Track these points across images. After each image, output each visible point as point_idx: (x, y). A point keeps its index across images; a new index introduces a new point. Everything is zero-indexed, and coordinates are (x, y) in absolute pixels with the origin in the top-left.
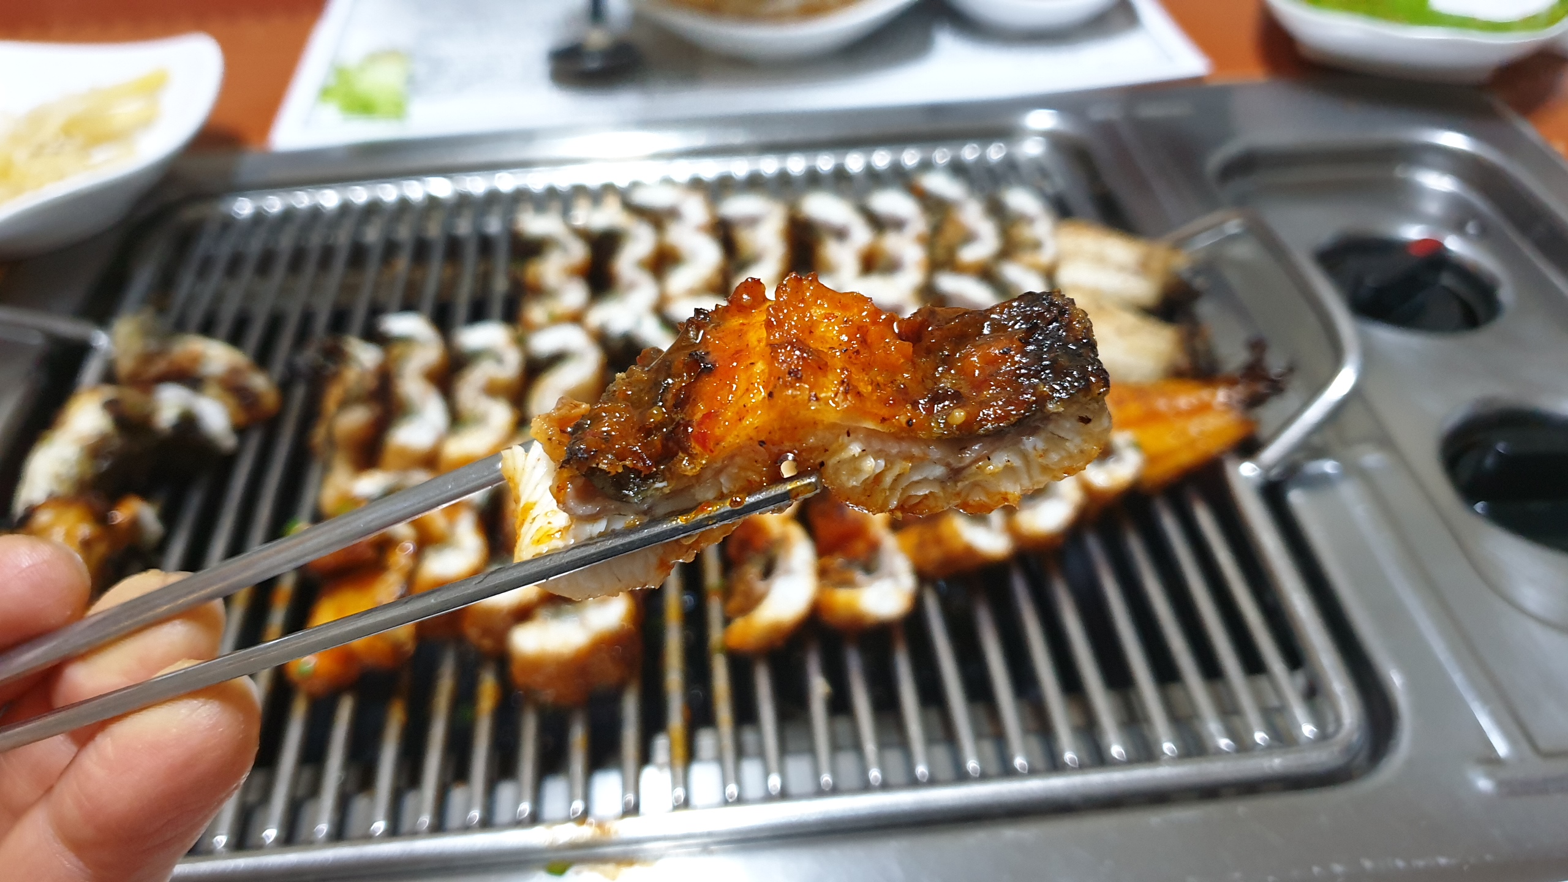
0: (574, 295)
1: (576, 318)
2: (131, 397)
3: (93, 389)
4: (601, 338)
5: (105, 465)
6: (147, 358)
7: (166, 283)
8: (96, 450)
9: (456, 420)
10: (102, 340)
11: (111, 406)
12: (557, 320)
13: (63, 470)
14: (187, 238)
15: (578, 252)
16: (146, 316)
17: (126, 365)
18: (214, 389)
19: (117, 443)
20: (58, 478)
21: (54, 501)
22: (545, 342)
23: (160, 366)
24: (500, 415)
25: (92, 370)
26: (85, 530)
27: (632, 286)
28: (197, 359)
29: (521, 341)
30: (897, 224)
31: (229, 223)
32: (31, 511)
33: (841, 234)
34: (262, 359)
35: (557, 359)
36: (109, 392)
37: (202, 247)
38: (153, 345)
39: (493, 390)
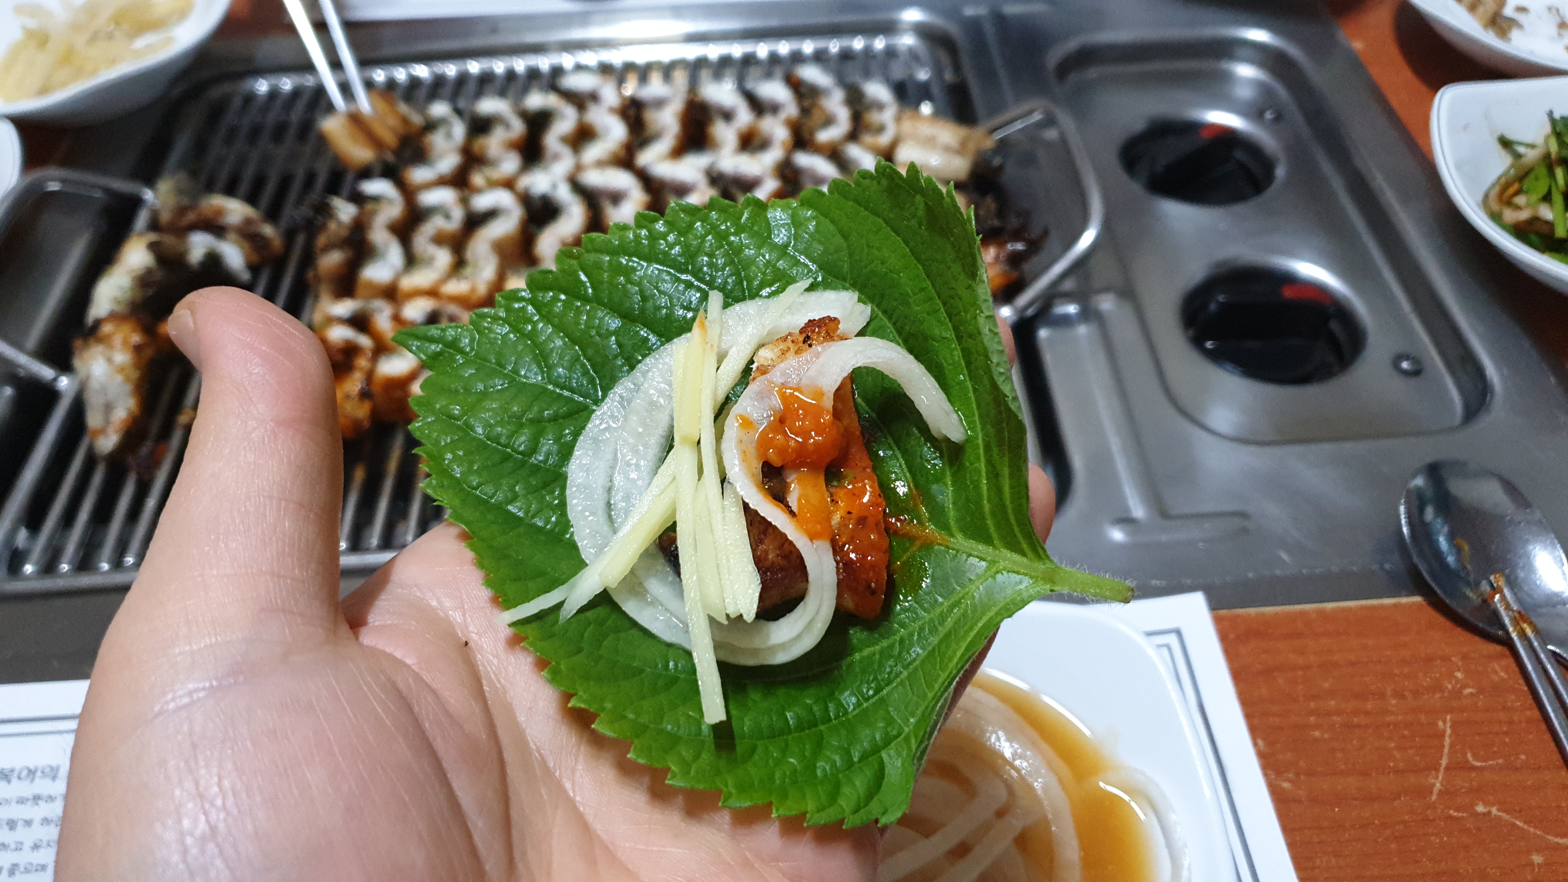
0: (510, 164)
1: (509, 184)
2: (169, 240)
3: (141, 234)
4: (526, 199)
5: (150, 292)
6: (181, 211)
7: (200, 147)
8: (144, 280)
9: (411, 260)
10: (148, 195)
11: (153, 247)
12: (493, 184)
13: (118, 294)
14: (217, 111)
15: (518, 128)
16: (182, 177)
17: (165, 217)
18: (232, 236)
19: (159, 275)
20: (117, 301)
21: (113, 316)
22: (483, 202)
23: (191, 217)
24: (443, 258)
25: (142, 219)
26: (136, 338)
27: (556, 157)
28: (220, 212)
29: (464, 201)
30: (774, 108)
31: (250, 98)
32: (98, 323)
33: (728, 116)
34: (272, 215)
35: (491, 214)
36: (152, 237)
37: (229, 119)
38: (186, 201)
39: (439, 240)
